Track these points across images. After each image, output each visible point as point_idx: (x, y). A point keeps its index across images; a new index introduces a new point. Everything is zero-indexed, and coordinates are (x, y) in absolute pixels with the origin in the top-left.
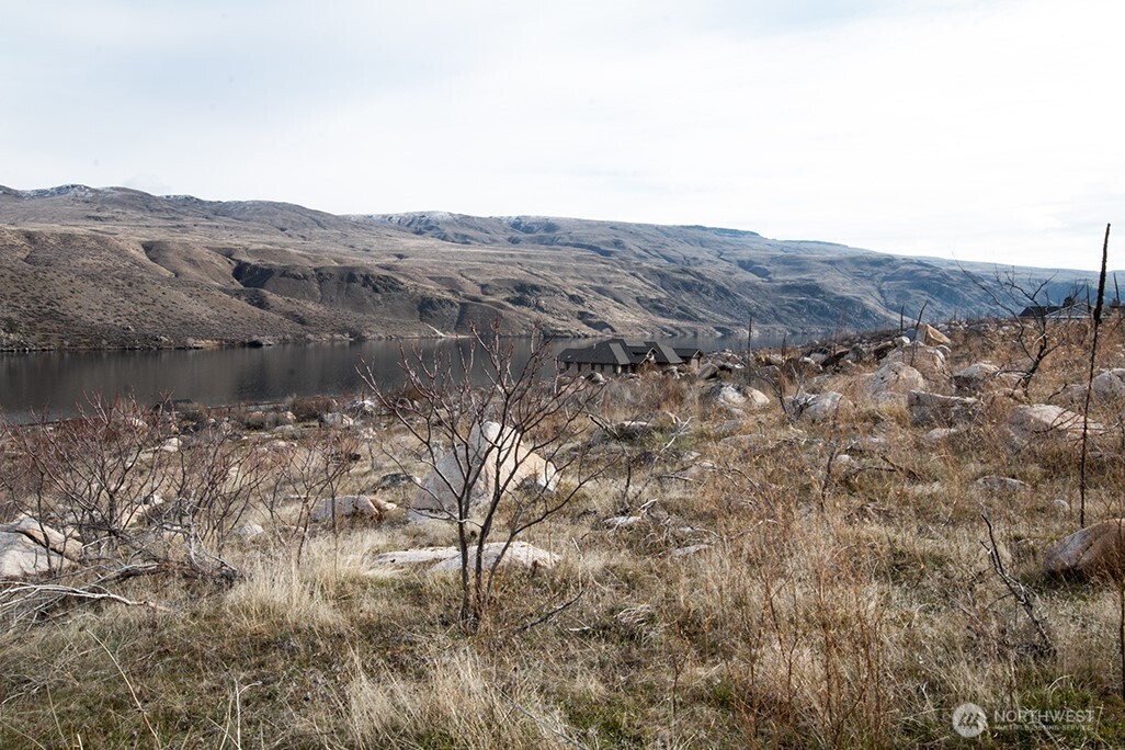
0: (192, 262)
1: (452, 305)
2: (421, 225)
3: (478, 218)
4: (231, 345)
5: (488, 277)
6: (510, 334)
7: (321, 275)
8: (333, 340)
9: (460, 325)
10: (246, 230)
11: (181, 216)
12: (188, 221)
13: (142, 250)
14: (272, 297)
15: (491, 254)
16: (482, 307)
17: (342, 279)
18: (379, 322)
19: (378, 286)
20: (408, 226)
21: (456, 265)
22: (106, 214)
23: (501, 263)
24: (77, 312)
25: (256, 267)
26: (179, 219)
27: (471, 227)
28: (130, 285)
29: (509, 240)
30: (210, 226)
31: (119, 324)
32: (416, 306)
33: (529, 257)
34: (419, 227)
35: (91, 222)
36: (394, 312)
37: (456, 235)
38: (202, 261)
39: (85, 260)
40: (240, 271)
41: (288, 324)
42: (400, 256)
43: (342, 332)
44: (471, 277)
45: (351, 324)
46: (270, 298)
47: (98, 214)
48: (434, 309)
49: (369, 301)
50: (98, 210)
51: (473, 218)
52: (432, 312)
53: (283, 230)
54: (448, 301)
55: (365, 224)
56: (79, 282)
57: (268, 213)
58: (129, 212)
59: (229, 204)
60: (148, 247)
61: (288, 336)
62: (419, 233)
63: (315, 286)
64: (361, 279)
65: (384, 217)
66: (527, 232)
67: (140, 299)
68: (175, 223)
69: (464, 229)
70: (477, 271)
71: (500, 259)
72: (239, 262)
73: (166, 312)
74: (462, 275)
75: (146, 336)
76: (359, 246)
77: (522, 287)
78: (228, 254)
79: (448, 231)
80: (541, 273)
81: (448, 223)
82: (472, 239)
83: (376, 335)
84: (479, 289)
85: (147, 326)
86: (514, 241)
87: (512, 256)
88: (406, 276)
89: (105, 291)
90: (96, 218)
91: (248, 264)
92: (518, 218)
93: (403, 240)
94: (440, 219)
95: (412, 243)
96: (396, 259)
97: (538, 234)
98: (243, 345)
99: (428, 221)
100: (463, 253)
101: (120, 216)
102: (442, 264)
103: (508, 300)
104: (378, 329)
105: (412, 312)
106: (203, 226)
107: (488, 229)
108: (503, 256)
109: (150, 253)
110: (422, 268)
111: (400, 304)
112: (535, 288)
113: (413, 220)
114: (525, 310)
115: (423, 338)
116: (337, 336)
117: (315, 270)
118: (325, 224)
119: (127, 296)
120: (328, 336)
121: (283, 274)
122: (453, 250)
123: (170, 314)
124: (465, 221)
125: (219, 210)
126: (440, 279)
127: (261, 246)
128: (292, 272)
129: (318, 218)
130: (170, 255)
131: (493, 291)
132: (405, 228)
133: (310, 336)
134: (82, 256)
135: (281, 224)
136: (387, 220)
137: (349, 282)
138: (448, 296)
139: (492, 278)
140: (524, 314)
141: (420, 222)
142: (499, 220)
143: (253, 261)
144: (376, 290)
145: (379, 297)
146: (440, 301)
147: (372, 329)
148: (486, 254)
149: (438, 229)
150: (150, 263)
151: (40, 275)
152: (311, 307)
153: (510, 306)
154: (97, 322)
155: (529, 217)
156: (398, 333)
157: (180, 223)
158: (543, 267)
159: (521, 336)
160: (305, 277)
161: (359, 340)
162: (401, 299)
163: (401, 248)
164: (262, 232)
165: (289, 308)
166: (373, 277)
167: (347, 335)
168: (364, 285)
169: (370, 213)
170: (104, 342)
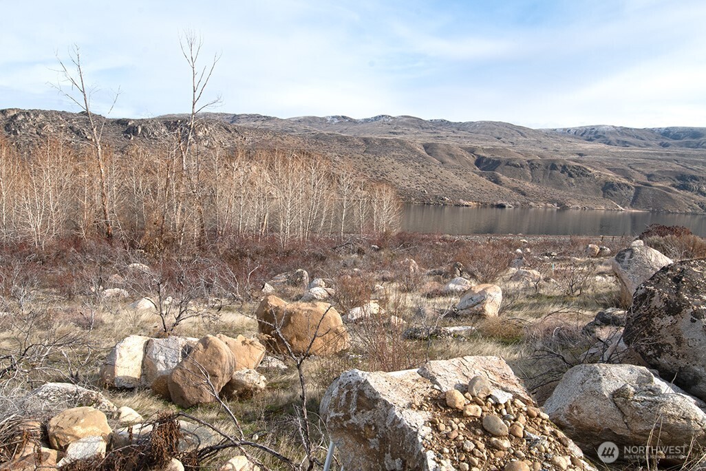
0: (451, 155)
1: (629, 187)
2: (591, 134)
3: (635, 129)
4: (485, 205)
5: (652, 170)
6: (678, 211)
7: (532, 165)
8: (546, 207)
9: (634, 202)
10: (477, 138)
11: (439, 131)
12: (443, 134)
13: (423, 148)
14: (503, 178)
15: (651, 154)
16: (654, 190)
17: (547, 167)
18: (576, 198)
19: (573, 173)
20: (582, 135)
21: (625, 160)
22: (399, 131)
23: (660, 159)
24: (397, 181)
25: (490, 159)
26: (438, 133)
27: (630, 136)
28: (423, 166)
29: (660, 144)
30: (456, 137)
31: (418, 189)
32: (600, 187)
33: (683, 155)
34: (590, 136)
35: (392, 135)
36: (584, 191)
37: (618, 141)
38: (457, 155)
39: (394, 154)
40: (479, 162)
41: (515, 195)
42: (581, 155)
43: (552, 202)
44: (638, 169)
45: (557, 198)
46: (502, 178)
47: (395, 131)
48: (614, 190)
49: (565, 183)
50: (395, 129)
51: (631, 129)
52: (613, 192)
53: (499, 138)
54: (626, 185)
55: (552, 134)
56: (396, 163)
57: (490, 128)
58: (411, 129)
59: (467, 123)
60: (426, 147)
61: (518, 203)
62: (590, 140)
63: (528, 172)
64: (560, 168)
65: (564, 129)
66: (675, 139)
67: (429, 175)
68: (436, 135)
69: (624, 136)
70: (643, 164)
71: (659, 157)
72: (479, 156)
73: (443, 183)
74: (631, 167)
75: (436, 197)
76: (551, 149)
77: (682, 177)
78: (472, 151)
79: (612, 138)
80: (695, 167)
81: (611, 133)
82: (631, 144)
83: (575, 206)
84: (645, 177)
85: (434, 191)
86: (665, 145)
87: (668, 155)
88: (592, 167)
89: (410, 170)
90: (394, 133)
91: (484, 157)
92: (667, 129)
93: (581, 145)
94: (606, 130)
95: (589, 146)
96: (578, 156)
97: (684, 140)
98: (492, 206)
99: (597, 132)
100: (628, 153)
101: (407, 132)
102: (614, 160)
103: (674, 186)
104: (576, 202)
105: (597, 192)
106: (452, 137)
107: (644, 137)
108: (661, 155)
109: (427, 150)
110: (600, 162)
111: (587, 185)
112: (694, 178)
113: (585, 132)
114: (689, 194)
115: (608, 210)
116: (549, 205)
117: (528, 161)
118: (525, 134)
119: (421, 173)
120: (543, 204)
121: (507, 164)
122: (620, 150)
123: (446, 185)
124: (625, 131)
125: (460, 127)
126: (615, 169)
127: (488, 147)
128: (513, 162)
129: (521, 131)
130: (439, 151)
131: (657, 179)
132: (580, 137)
133: (532, 203)
134: (393, 151)
135: (498, 135)
136: (567, 132)
137: (551, 169)
138: (624, 181)
139: (656, 170)
140: (689, 197)
141: (590, 133)
142: (652, 131)
143: (488, 155)
144: (571, 176)
145: (573, 180)
146: (619, 185)
147: (571, 201)
148: (646, 153)
149: (604, 137)
150: (428, 156)
151: (377, 158)
152: (528, 185)
153: (676, 190)
154: (407, 187)
155: (677, 128)
156: (590, 206)
157: (439, 135)
158: (696, 163)
159: (687, 214)
160: (522, 166)
161: (563, 208)
162: (589, 182)
163: (580, 149)
164: (487, 140)
165: (515, 185)
166: (569, 166)
167: (556, 205)
168: (562, 172)
169: (555, 128)
170: (413, 199)
